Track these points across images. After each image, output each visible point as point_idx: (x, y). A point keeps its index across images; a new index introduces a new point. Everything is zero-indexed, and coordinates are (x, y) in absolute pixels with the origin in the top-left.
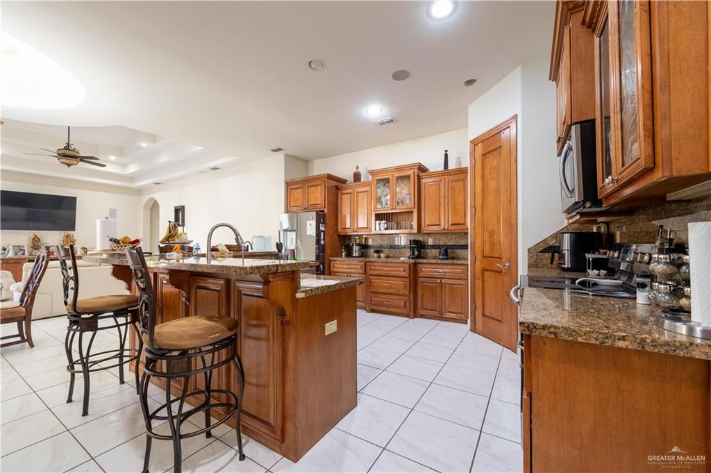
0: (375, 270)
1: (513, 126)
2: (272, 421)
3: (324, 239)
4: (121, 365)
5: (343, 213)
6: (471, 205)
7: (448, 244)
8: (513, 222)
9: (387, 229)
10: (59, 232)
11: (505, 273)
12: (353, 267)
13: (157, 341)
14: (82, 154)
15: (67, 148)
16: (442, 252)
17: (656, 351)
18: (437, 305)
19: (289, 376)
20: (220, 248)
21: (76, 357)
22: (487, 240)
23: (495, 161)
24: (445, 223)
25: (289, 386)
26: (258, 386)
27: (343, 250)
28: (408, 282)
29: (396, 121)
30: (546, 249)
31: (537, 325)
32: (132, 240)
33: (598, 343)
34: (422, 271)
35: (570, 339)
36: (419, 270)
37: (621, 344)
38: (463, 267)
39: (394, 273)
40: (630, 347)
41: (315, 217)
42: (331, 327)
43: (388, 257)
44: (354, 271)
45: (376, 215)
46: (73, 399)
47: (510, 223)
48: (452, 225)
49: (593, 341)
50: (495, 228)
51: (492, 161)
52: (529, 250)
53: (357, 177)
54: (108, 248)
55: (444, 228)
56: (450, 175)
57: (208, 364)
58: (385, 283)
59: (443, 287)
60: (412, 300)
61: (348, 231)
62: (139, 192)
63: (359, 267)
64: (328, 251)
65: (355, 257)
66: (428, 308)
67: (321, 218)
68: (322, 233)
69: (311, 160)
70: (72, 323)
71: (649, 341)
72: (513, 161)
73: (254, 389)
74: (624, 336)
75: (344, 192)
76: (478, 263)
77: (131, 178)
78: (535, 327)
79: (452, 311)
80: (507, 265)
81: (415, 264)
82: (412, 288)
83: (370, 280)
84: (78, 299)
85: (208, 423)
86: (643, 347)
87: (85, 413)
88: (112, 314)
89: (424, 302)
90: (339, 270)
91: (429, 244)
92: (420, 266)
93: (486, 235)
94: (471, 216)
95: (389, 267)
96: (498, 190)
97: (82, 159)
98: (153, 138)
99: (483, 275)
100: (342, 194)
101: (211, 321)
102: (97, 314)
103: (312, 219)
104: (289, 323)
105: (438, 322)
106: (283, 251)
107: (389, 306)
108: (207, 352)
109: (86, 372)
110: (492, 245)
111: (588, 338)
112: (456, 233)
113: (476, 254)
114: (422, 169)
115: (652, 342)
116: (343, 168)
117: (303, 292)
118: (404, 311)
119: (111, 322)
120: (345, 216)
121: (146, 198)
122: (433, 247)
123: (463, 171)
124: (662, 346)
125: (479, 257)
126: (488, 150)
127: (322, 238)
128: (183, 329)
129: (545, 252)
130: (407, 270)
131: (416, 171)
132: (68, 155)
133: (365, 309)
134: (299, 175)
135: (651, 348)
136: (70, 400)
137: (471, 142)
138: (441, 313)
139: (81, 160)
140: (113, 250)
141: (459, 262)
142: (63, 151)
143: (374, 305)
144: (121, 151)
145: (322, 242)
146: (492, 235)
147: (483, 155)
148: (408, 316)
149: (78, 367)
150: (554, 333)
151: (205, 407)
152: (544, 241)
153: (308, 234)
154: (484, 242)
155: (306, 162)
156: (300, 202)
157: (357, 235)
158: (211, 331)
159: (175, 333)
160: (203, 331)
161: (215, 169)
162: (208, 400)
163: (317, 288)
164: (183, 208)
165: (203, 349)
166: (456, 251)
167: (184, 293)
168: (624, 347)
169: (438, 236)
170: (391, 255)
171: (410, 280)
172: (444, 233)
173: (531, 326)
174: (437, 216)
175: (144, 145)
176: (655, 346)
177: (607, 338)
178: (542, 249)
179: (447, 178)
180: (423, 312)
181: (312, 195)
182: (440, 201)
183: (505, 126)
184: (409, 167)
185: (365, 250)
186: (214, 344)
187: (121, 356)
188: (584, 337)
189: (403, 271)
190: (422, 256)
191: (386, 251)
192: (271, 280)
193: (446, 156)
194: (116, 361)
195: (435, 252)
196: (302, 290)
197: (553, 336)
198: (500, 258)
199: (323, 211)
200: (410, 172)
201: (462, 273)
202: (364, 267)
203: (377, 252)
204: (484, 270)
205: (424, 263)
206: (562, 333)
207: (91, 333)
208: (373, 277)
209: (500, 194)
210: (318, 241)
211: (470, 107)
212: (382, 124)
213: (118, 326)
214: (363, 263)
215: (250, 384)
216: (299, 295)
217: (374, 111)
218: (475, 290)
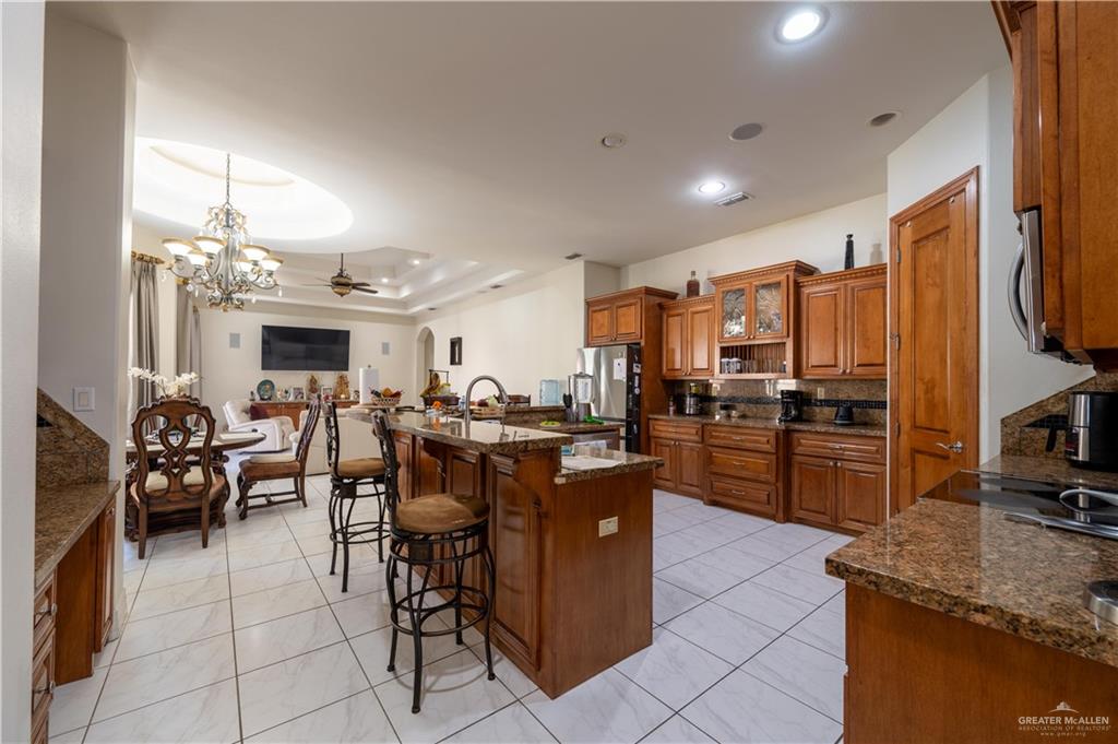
0: (717, 437)
1: (971, 187)
2: (526, 639)
3: (639, 386)
4: (380, 540)
5: (670, 346)
6: (891, 333)
7: (856, 398)
8: (971, 366)
9: (740, 371)
10: (333, 372)
11: (955, 460)
12: (682, 430)
13: (401, 521)
14: (355, 280)
15: (340, 275)
16: (841, 413)
17: (1038, 640)
18: (828, 506)
19: (548, 585)
20: (489, 402)
21: (338, 527)
22: (922, 396)
23: (937, 254)
24: (845, 363)
25: (547, 598)
26: (512, 590)
27: (671, 403)
28: (775, 462)
29: (753, 197)
30: (1042, 420)
31: (851, 567)
32: (394, 392)
33: (941, 610)
34: (800, 444)
35: (899, 596)
36: (795, 443)
37: (979, 618)
38: (876, 442)
39: (748, 445)
40: (994, 626)
41: (625, 354)
42: (609, 526)
43: (743, 417)
44: (686, 437)
45: (723, 349)
46: (336, 571)
47: (964, 368)
48: (858, 366)
49: (934, 606)
50: (937, 376)
51: (932, 253)
52: (1003, 420)
53: (693, 288)
54: (371, 402)
55: (844, 372)
56: (856, 278)
57: (460, 553)
58: (735, 459)
59: (840, 473)
60: (781, 492)
61: (677, 373)
62: (412, 320)
63: (694, 431)
64: (646, 404)
65: (689, 415)
66: (813, 507)
67: (634, 354)
68: (637, 377)
69: (625, 266)
70: (335, 487)
71: (1026, 621)
72: (971, 252)
73: (509, 592)
74: (983, 607)
75: (672, 313)
76: (904, 437)
77: (404, 304)
78: (848, 571)
79: (858, 518)
80: (959, 445)
81: (788, 432)
82: (781, 471)
83: (711, 453)
84: (339, 461)
85: (458, 623)
86: (1016, 630)
87: (345, 589)
88: (372, 480)
89: (803, 497)
90: (663, 435)
91: (819, 397)
92: (796, 435)
93: (920, 388)
94: (891, 353)
95: (742, 434)
96: (941, 307)
97: (355, 286)
98: (427, 256)
99: (913, 461)
100: (668, 316)
101: (459, 502)
102: (357, 478)
103: (622, 356)
104: (546, 515)
105: (830, 534)
106: (574, 406)
107: (742, 499)
108: (458, 539)
109: (346, 543)
110: (932, 406)
111: (925, 599)
112: (872, 380)
113: (901, 422)
114: (803, 270)
115: (1031, 623)
116: (670, 275)
117: (563, 476)
118: (767, 509)
119: (370, 489)
120: (673, 350)
121: (420, 327)
122: (827, 403)
123: (877, 271)
124: (1047, 633)
125: (906, 426)
126: (923, 235)
127: (636, 385)
128: (428, 510)
129: (1042, 426)
130: (773, 441)
131: (791, 274)
132: (342, 284)
133: (702, 499)
134: (606, 290)
135: (1030, 633)
136: (332, 573)
137: (892, 220)
138: (836, 519)
139: (354, 288)
140: (375, 404)
141: (872, 433)
142: (337, 279)
143: (715, 494)
144: (393, 272)
145: (637, 391)
146: (930, 387)
147: (915, 242)
148: (773, 518)
149: (340, 537)
150: (875, 583)
151: (455, 603)
152: (1039, 405)
153: (615, 378)
154: (915, 400)
155: (616, 269)
156: (605, 331)
157: (692, 381)
158: (455, 514)
159: (418, 514)
160: (446, 515)
161: (496, 287)
162: (458, 597)
163: (585, 472)
164: (460, 339)
165: (454, 535)
166: (871, 411)
167: (439, 462)
168: (985, 624)
169: (836, 385)
170: (749, 414)
171: (777, 458)
172: (845, 379)
173: (842, 568)
174: (832, 350)
175: (416, 262)
176: (1037, 632)
177: (956, 604)
178: (1032, 420)
179: (851, 283)
180: (801, 514)
181: (622, 320)
182: (836, 323)
183: (956, 188)
184: (781, 268)
185: (706, 404)
186: (464, 530)
187: (380, 530)
188: (920, 598)
189: (765, 443)
190: (804, 417)
191: (741, 407)
192: (521, 458)
193: (850, 245)
194: (375, 535)
195: (829, 412)
196: (564, 471)
197: (873, 587)
198: (946, 432)
199: (639, 344)
200: (782, 277)
201: (877, 451)
202: (700, 433)
203: (724, 408)
204: (915, 451)
205: (804, 431)
206: (887, 585)
207: (350, 501)
208: (715, 449)
209: (946, 315)
210: (630, 389)
211: (891, 158)
212: (728, 204)
213: (378, 494)
214: (700, 426)
215: (504, 585)
216: (559, 481)
217: (713, 187)
218: (898, 486)
